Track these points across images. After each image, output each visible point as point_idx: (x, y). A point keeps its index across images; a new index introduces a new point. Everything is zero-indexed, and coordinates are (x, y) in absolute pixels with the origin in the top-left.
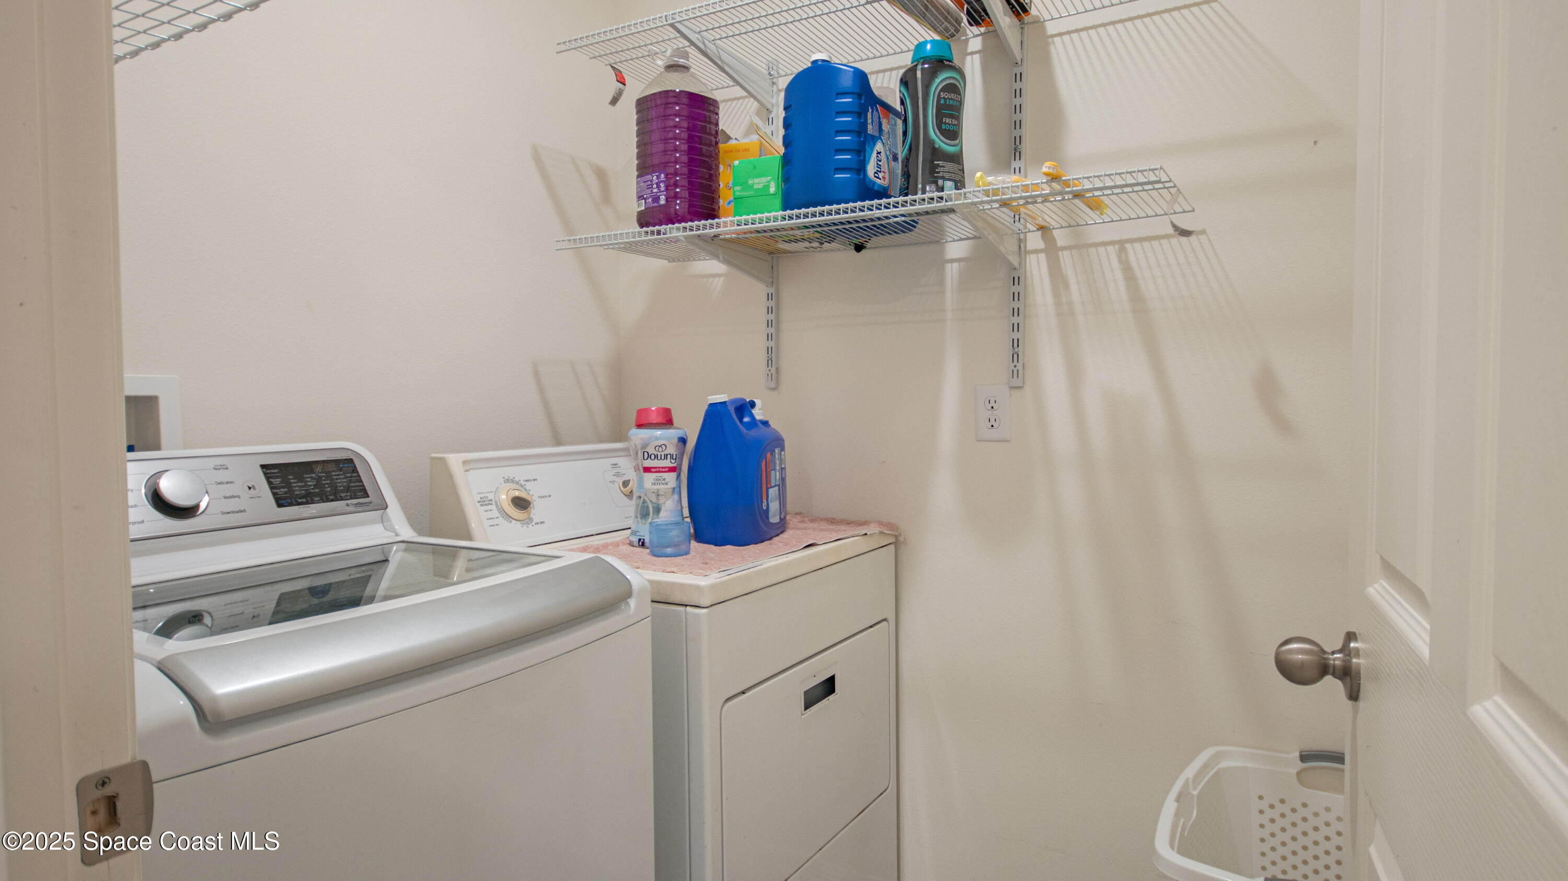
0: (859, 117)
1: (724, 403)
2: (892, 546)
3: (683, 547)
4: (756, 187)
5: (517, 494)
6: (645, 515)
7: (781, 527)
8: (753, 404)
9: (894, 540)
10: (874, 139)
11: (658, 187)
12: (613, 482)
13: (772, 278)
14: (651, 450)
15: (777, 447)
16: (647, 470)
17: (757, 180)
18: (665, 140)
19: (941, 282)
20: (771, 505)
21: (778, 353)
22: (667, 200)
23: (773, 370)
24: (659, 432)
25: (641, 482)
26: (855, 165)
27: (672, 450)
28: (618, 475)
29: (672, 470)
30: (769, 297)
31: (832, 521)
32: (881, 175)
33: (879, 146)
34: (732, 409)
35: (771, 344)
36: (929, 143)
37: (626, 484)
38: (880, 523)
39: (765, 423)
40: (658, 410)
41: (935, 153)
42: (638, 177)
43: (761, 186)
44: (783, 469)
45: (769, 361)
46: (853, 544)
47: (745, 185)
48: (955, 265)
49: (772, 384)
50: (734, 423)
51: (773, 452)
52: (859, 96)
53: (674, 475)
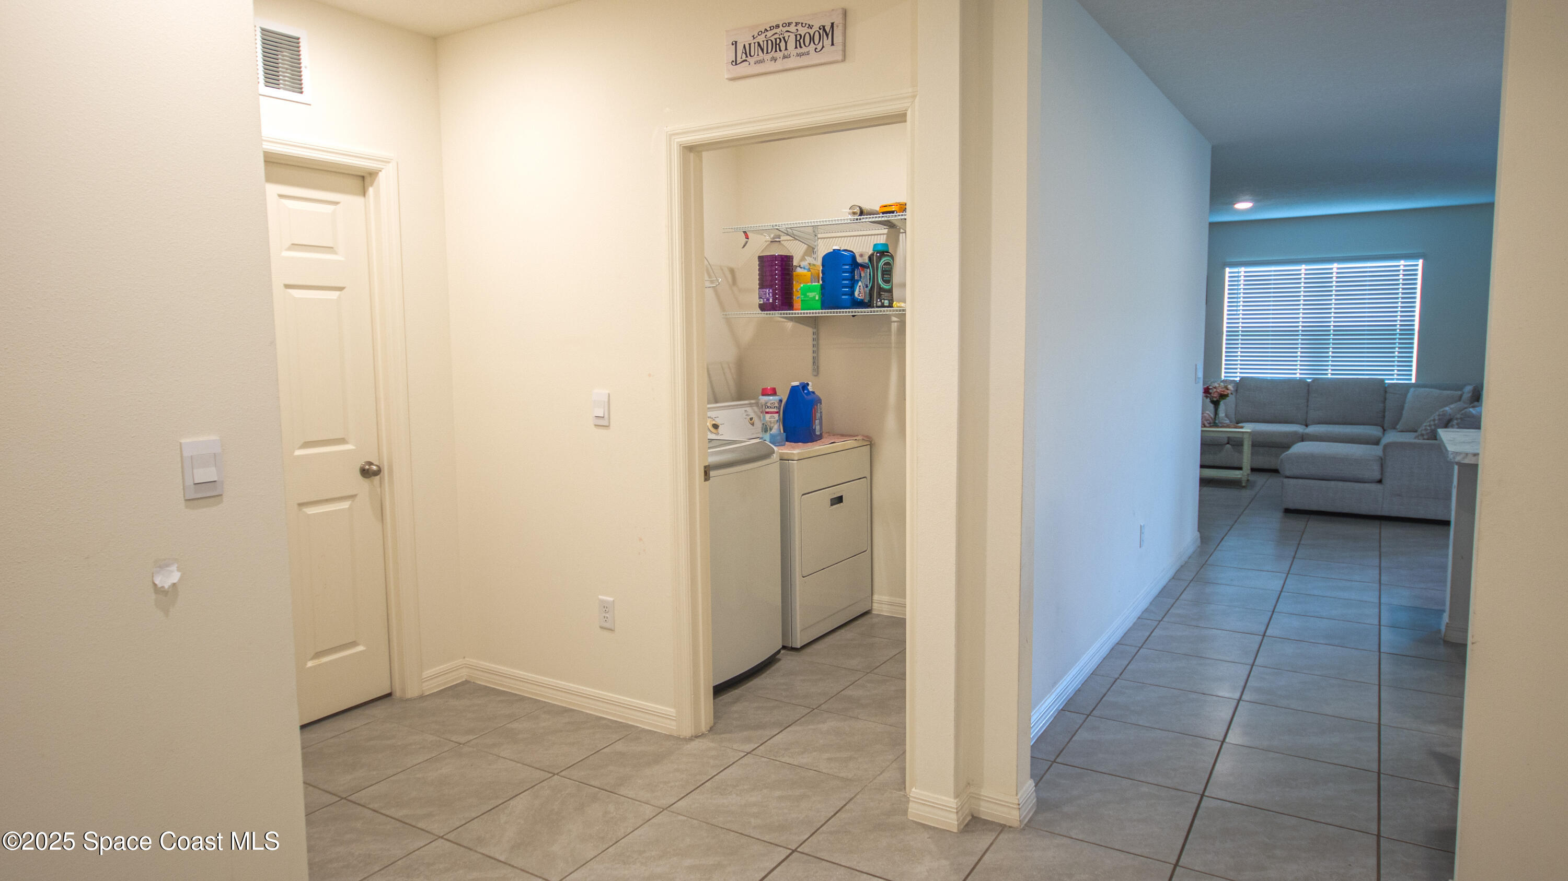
0: (852, 274)
1: (798, 386)
2: (869, 446)
3: (783, 444)
4: (810, 296)
5: (714, 422)
6: (766, 431)
7: (820, 437)
8: (808, 384)
9: (869, 443)
10: (858, 281)
11: (769, 294)
12: (745, 418)
13: (815, 325)
14: (769, 405)
15: (818, 403)
16: (767, 413)
17: (810, 294)
18: (772, 275)
19: (890, 330)
20: (816, 427)
21: (818, 360)
22: (773, 300)
23: (816, 367)
24: (771, 398)
25: (764, 417)
26: (850, 293)
27: (777, 405)
28: (747, 415)
29: (777, 412)
30: (814, 334)
31: (842, 435)
32: (860, 295)
33: (860, 283)
34: (800, 388)
35: (815, 355)
36: (879, 285)
37: (751, 419)
38: (863, 436)
39: (813, 393)
40: (770, 388)
41: (881, 289)
42: (759, 288)
43: (812, 296)
44: (821, 412)
45: (814, 363)
46: (850, 443)
47: (805, 295)
48: (896, 324)
49: (815, 373)
50: (801, 393)
51: (817, 405)
52: (852, 265)
53: (777, 414)
